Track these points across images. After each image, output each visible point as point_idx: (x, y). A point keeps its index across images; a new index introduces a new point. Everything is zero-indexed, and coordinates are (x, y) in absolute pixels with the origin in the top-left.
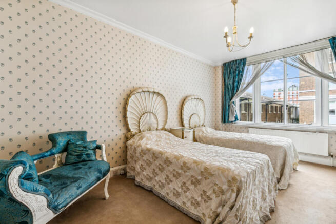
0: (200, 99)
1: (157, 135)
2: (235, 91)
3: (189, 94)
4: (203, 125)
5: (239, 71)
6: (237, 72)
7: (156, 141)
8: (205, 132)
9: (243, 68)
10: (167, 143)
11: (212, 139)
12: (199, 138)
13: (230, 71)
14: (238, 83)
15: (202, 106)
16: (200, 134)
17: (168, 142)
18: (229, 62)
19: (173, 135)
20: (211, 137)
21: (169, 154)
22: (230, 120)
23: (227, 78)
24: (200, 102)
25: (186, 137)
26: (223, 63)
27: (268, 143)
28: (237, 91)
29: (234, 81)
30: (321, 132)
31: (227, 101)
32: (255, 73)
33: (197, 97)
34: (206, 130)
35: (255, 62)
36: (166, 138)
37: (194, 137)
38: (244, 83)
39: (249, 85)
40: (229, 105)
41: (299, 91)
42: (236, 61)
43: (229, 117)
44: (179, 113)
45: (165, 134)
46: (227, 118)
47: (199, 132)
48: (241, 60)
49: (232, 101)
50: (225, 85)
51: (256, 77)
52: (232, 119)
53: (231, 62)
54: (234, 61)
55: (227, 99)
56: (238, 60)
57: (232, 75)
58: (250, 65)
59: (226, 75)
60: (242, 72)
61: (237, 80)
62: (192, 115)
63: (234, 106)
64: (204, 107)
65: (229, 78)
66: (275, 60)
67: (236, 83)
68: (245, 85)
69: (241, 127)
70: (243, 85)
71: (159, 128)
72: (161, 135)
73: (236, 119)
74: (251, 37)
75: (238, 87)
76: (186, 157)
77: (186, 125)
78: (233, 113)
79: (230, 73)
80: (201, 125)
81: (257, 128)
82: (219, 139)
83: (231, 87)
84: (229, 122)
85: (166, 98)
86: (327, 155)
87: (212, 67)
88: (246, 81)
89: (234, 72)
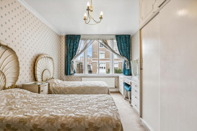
0: (51, 58)
1: (7, 96)
2: (74, 54)
3: (41, 52)
4: (52, 78)
5: (77, 42)
6: (75, 43)
7: (8, 104)
8: (57, 83)
9: (79, 41)
10: (24, 103)
11: (65, 89)
12: (54, 89)
13: (71, 41)
14: (76, 50)
15: (51, 63)
16: (54, 86)
17: (26, 101)
18: (70, 35)
19: (29, 92)
20: (63, 87)
21: (37, 119)
22: (71, 73)
23: (68, 45)
24: (50, 60)
25: (42, 91)
26: (66, 34)
27: (100, 86)
28: (75, 54)
29: (73, 48)
30: (112, 77)
31: (69, 61)
32: (85, 45)
33: (48, 56)
34: (57, 82)
35: (85, 39)
36: (21, 98)
37: (49, 89)
38: (79, 50)
39: (82, 51)
40: (70, 63)
41: (92, 58)
42: (75, 35)
43: (70, 71)
44: (32, 69)
45: (19, 92)
46: (69, 72)
47: (52, 84)
48: (78, 35)
49: (72, 61)
50: (67, 50)
51: (85, 48)
52: (72, 72)
53: (71, 35)
54: (73, 35)
55: (69, 59)
56: (76, 35)
57: (72, 44)
58: (82, 40)
59: (68, 43)
60: (78, 43)
61: (75, 47)
62: (44, 71)
63: (73, 64)
64: (53, 64)
65: (70, 46)
66: (95, 40)
67: (75, 50)
68: (80, 52)
69: (77, 77)
70: (79, 51)
71: (7, 86)
72: (14, 95)
73: (74, 72)
74: (101, 18)
75: (76, 52)
76: (62, 116)
77: (39, 79)
78: (73, 69)
79: (71, 43)
80: (51, 78)
81: (86, 77)
82: (70, 88)
83: (71, 51)
84: (70, 74)
85: (17, 54)
86: (114, 87)
87: (58, 35)
88: (80, 49)
89: (73, 42)
